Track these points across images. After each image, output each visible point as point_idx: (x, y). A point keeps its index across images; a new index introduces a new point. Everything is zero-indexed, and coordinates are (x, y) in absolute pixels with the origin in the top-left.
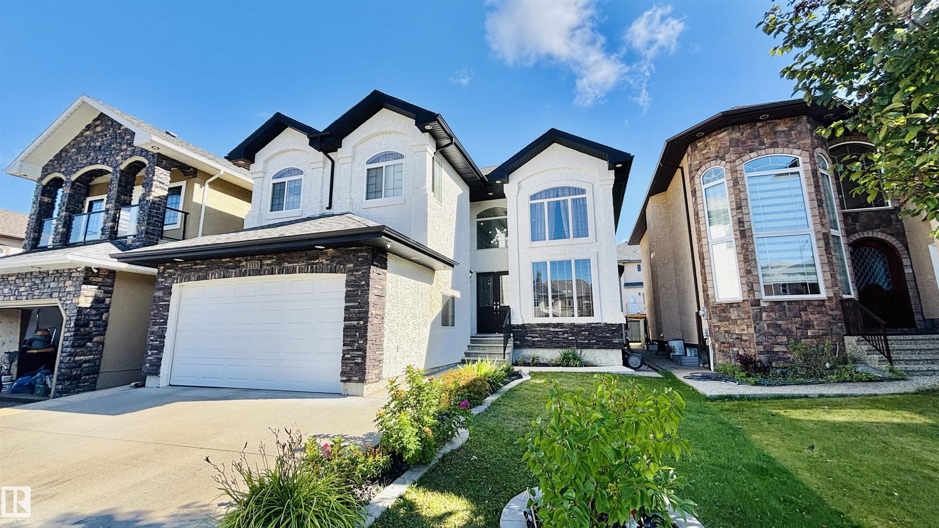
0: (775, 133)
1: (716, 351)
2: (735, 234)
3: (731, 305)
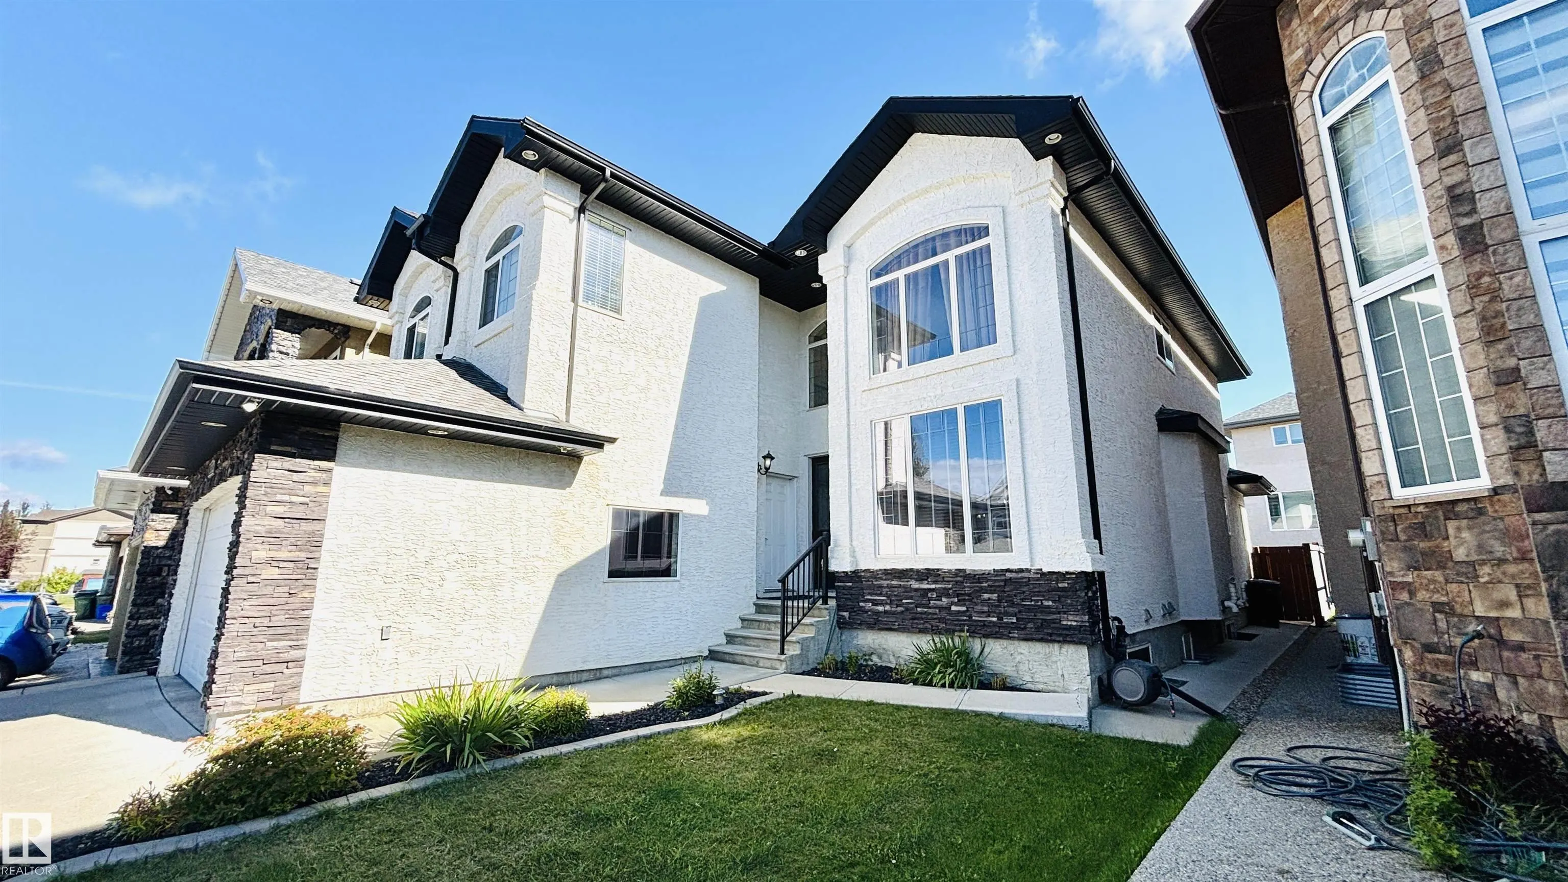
1: (1411, 674)
2: (1443, 248)
3: (1449, 508)
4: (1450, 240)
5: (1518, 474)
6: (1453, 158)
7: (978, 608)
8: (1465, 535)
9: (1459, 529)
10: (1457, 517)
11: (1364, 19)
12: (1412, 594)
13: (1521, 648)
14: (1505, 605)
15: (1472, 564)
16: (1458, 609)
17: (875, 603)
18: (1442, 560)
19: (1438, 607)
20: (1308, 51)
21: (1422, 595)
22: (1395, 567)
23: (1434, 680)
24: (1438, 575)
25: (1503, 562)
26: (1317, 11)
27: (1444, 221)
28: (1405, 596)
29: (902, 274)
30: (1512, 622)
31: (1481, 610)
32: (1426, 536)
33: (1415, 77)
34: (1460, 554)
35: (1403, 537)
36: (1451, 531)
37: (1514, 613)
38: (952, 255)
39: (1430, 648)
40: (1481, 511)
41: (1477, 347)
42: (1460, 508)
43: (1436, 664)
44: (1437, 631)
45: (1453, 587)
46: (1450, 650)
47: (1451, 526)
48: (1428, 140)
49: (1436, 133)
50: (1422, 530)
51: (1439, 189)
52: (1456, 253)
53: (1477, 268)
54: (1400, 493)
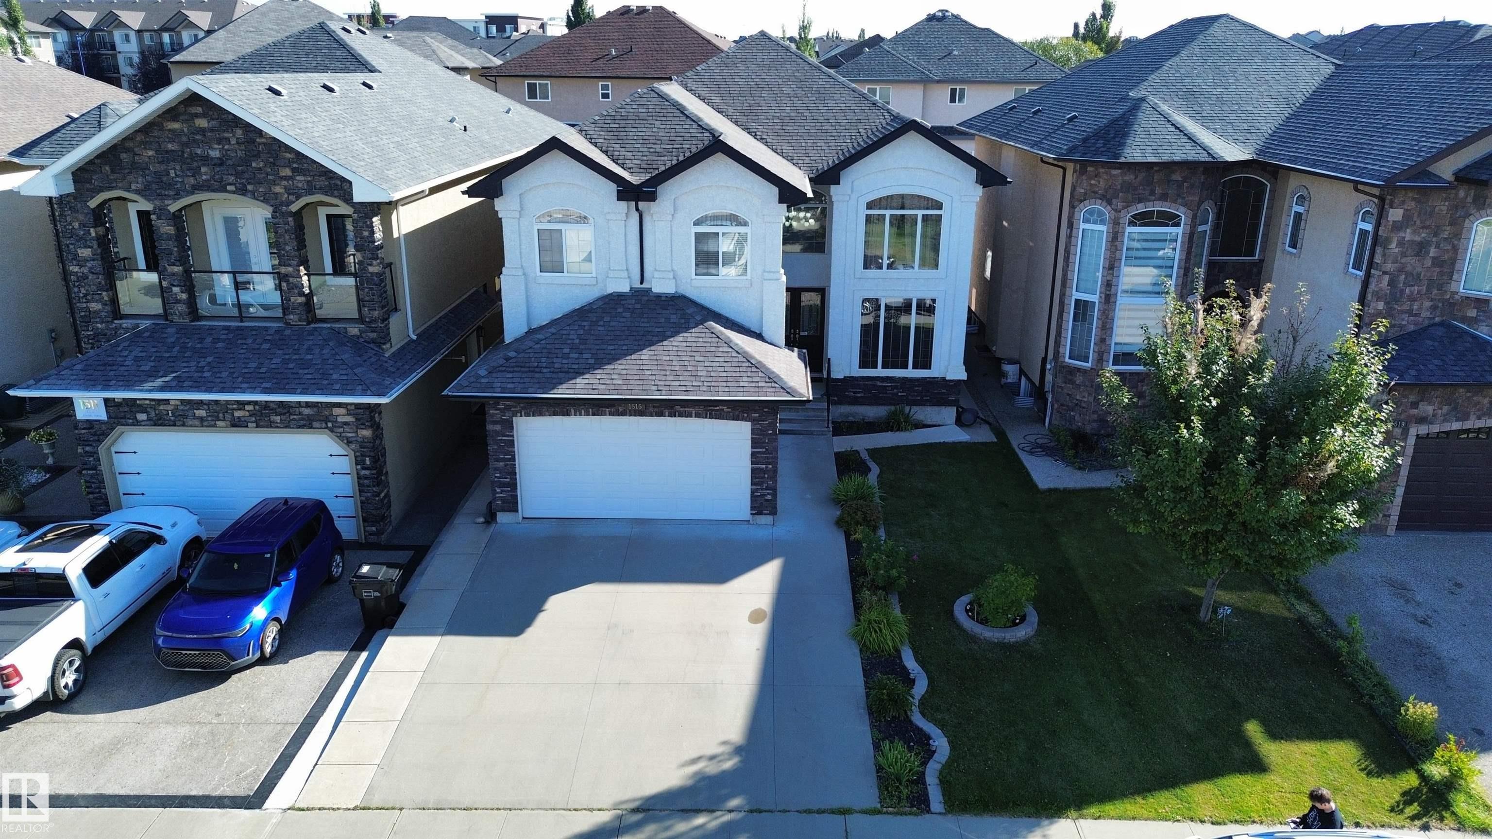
0: (1169, 181)
1: (1054, 411)
2: (1101, 297)
3: (1079, 370)
4: (1103, 296)
5: (1097, 366)
6: (1111, 272)
7: (912, 394)
10: (1080, 372)
11: (1104, 204)
12: (1062, 390)
13: (1084, 408)
14: (1084, 397)
15: (1080, 385)
16: (1073, 396)
17: (855, 393)
18: (1072, 382)
19: (1068, 395)
20: (1085, 194)
21: (1065, 391)
22: (1059, 381)
23: (1061, 413)
24: (1071, 386)
25: (1087, 386)
26: (1093, 182)
27: (1104, 290)
28: (1060, 390)
29: (888, 213)
30: (1085, 402)
31: (1078, 397)
32: (1071, 375)
33: (1111, 240)
34: (1078, 382)
35: (1065, 372)
37: (1085, 400)
38: (920, 213)
39: (1062, 405)
40: (1086, 372)
41: (1099, 330)
43: (1063, 409)
44: (1066, 401)
45: (1073, 390)
46: (1067, 406)
47: (1078, 374)
48: (1107, 261)
49: (1109, 261)
50: (1070, 373)
51: (1105, 279)
52: (1103, 301)
53: (1106, 307)
54: (1067, 360)
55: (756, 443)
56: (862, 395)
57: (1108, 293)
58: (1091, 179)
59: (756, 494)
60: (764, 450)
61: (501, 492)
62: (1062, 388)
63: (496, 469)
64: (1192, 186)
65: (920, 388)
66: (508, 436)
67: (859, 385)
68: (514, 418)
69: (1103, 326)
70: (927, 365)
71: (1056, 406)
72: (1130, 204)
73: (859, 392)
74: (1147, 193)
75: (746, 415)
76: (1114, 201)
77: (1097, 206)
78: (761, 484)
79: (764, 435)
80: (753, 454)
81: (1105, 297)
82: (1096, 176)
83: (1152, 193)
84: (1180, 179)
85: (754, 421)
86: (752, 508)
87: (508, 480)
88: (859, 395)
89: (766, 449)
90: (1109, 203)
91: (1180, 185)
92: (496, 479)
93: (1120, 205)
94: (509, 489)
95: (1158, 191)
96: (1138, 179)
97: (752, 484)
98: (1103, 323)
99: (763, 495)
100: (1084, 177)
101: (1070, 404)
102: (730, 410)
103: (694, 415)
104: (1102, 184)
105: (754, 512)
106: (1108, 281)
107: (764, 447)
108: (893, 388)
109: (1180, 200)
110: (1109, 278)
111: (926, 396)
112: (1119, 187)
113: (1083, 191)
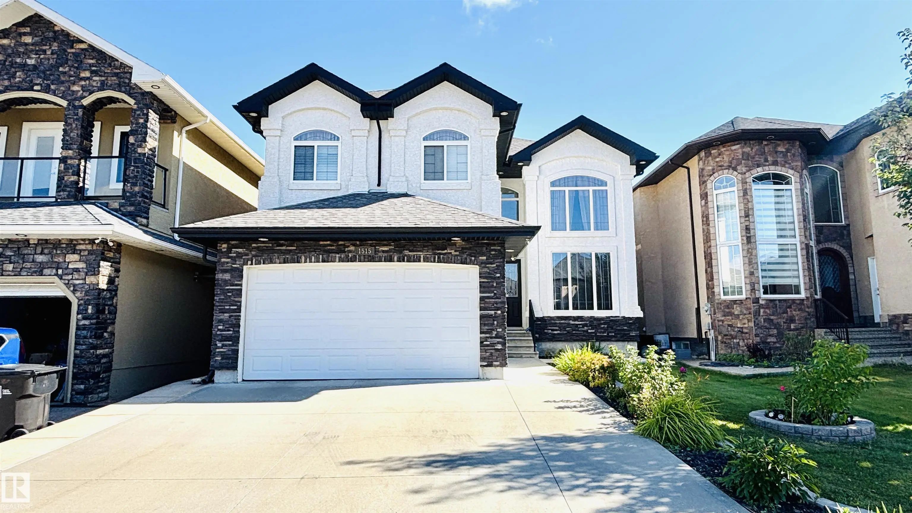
2: (742, 240)
3: (735, 302)
4: (745, 238)
5: (751, 295)
6: (747, 219)
7: (600, 331)
8: (738, 308)
9: (736, 307)
10: (737, 304)
11: (731, 171)
12: (723, 323)
13: (746, 333)
14: (745, 324)
15: (738, 315)
16: (734, 326)
17: (553, 330)
18: (731, 314)
19: (729, 325)
20: (713, 169)
21: (725, 323)
22: (719, 316)
23: (725, 343)
24: (730, 318)
25: (745, 314)
26: (718, 160)
27: (744, 233)
28: (721, 323)
29: (567, 189)
30: (746, 328)
31: (739, 325)
32: (728, 308)
33: (742, 195)
34: (736, 313)
35: (722, 308)
36: (735, 307)
37: (746, 326)
38: (591, 189)
39: (725, 335)
40: (742, 303)
41: (747, 265)
42: (737, 302)
43: (726, 339)
44: (728, 331)
45: (733, 321)
46: (731, 335)
47: (735, 306)
48: (743, 212)
49: (745, 211)
50: (728, 307)
51: (744, 225)
52: (745, 242)
53: (749, 247)
54: (723, 297)
55: (484, 287)
56: (559, 332)
57: (748, 235)
58: (716, 157)
59: (485, 343)
60: (493, 295)
61: (223, 345)
62: (723, 321)
63: (221, 321)
64: (794, 155)
65: (606, 326)
66: (237, 285)
67: (556, 323)
68: (245, 267)
69: (749, 262)
70: (608, 306)
71: (720, 338)
72: (751, 168)
73: (556, 330)
74: (762, 160)
75: (473, 258)
76: (739, 168)
77: (726, 174)
78: (489, 332)
79: (491, 278)
80: (482, 299)
81: (747, 239)
82: (719, 155)
83: (766, 160)
84: (784, 150)
85: (482, 264)
86: (482, 359)
87: (231, 332)
88: (556, 332)
89: (495, 294)
90: (735, 169)
91: (785, 155)
92: (218, 333)
93: (744, 170)
94: (231, 343)
95: (770, 159)
96: (753, 150)
97: (481, 333)
98: (749, 259)
99: (493, 345)
100: (710, 158)
101: (733, 333)
102: (458, 253)
103: (422, 259)
104: (726, 159)
105: (485, 364)
106: (746, 226)
107: (493, 292)
108: (584, 326)
109: (787, 166)
110: (747, 224)
111: (611, 332)
112: (741, 157)
113: (710, 168)
